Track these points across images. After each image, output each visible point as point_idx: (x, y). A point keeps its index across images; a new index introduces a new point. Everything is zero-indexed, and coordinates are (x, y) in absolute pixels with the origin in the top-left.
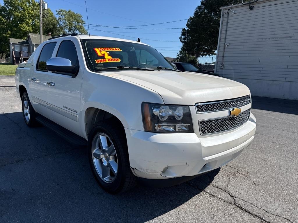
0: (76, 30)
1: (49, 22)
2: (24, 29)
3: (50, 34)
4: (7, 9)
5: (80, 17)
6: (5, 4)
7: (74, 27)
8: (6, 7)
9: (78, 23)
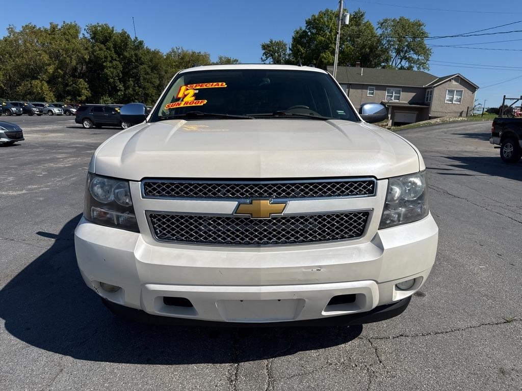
0: (410, 51)
1: (365, 43)
2: (327, 61)
3: (358, 64)
4: (309, 33)
5: (420, 25)
6: (307, 26)
7: (407, 46)
8: (308, 31)
9: (414, 38)
